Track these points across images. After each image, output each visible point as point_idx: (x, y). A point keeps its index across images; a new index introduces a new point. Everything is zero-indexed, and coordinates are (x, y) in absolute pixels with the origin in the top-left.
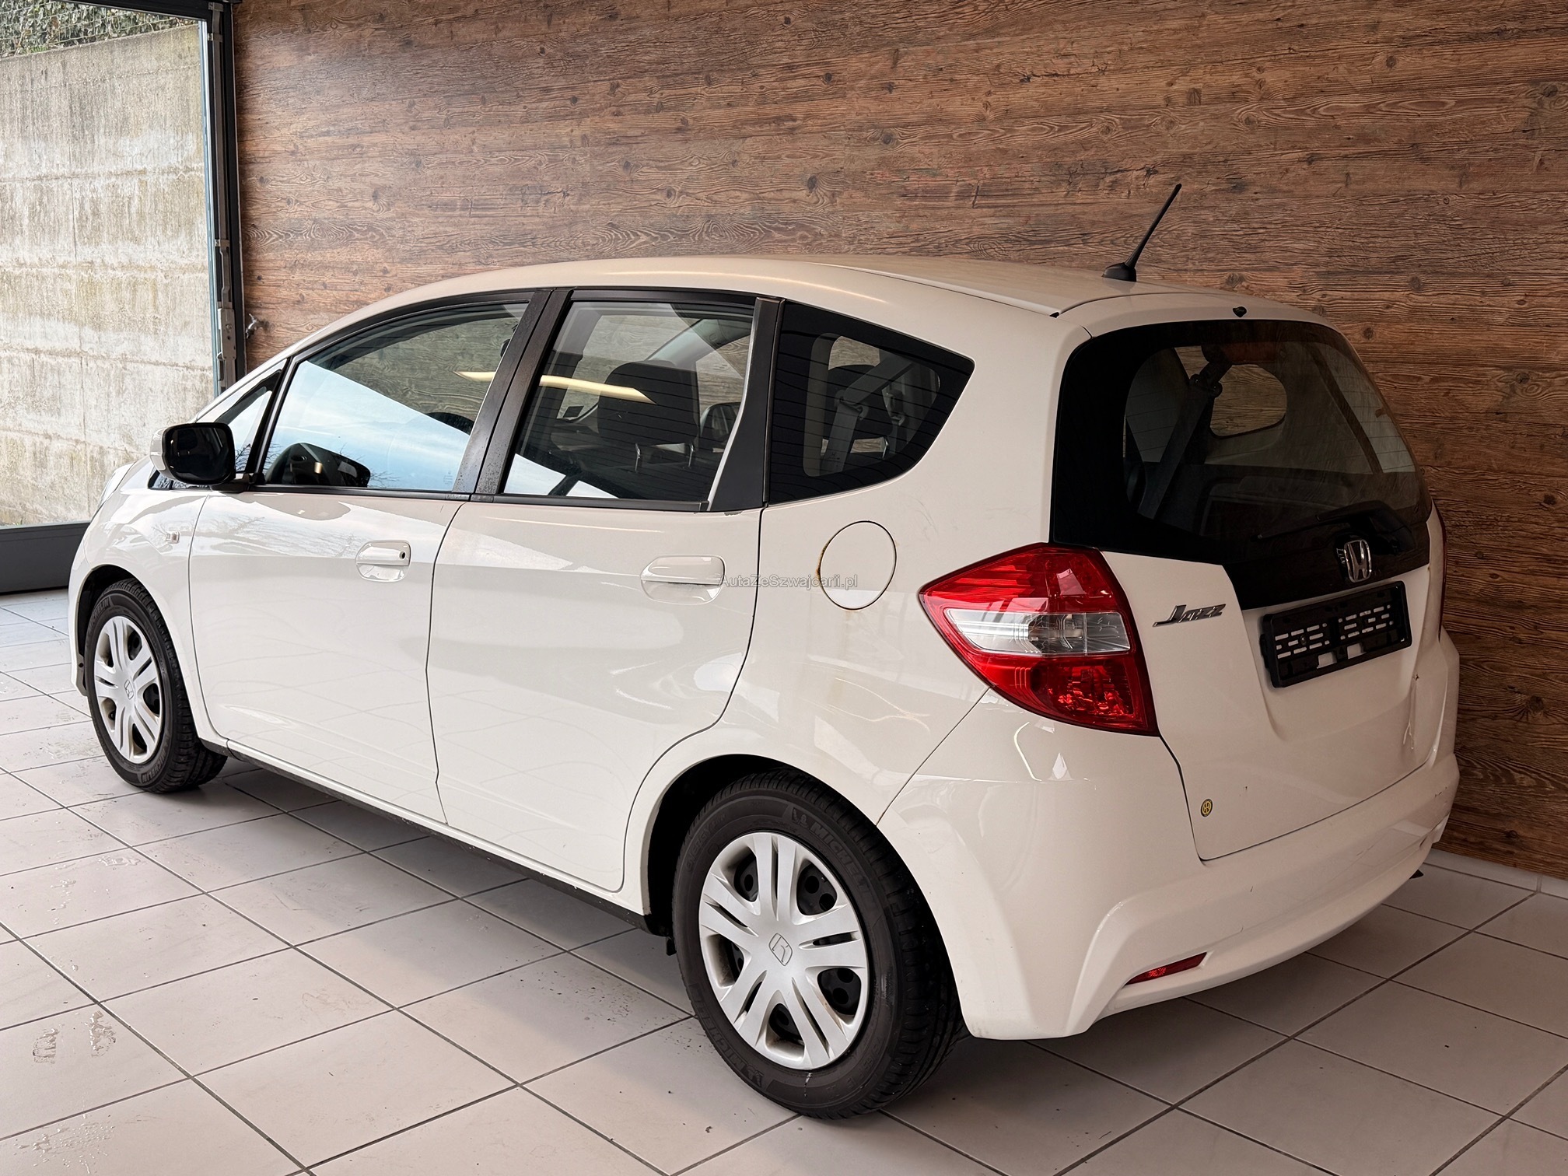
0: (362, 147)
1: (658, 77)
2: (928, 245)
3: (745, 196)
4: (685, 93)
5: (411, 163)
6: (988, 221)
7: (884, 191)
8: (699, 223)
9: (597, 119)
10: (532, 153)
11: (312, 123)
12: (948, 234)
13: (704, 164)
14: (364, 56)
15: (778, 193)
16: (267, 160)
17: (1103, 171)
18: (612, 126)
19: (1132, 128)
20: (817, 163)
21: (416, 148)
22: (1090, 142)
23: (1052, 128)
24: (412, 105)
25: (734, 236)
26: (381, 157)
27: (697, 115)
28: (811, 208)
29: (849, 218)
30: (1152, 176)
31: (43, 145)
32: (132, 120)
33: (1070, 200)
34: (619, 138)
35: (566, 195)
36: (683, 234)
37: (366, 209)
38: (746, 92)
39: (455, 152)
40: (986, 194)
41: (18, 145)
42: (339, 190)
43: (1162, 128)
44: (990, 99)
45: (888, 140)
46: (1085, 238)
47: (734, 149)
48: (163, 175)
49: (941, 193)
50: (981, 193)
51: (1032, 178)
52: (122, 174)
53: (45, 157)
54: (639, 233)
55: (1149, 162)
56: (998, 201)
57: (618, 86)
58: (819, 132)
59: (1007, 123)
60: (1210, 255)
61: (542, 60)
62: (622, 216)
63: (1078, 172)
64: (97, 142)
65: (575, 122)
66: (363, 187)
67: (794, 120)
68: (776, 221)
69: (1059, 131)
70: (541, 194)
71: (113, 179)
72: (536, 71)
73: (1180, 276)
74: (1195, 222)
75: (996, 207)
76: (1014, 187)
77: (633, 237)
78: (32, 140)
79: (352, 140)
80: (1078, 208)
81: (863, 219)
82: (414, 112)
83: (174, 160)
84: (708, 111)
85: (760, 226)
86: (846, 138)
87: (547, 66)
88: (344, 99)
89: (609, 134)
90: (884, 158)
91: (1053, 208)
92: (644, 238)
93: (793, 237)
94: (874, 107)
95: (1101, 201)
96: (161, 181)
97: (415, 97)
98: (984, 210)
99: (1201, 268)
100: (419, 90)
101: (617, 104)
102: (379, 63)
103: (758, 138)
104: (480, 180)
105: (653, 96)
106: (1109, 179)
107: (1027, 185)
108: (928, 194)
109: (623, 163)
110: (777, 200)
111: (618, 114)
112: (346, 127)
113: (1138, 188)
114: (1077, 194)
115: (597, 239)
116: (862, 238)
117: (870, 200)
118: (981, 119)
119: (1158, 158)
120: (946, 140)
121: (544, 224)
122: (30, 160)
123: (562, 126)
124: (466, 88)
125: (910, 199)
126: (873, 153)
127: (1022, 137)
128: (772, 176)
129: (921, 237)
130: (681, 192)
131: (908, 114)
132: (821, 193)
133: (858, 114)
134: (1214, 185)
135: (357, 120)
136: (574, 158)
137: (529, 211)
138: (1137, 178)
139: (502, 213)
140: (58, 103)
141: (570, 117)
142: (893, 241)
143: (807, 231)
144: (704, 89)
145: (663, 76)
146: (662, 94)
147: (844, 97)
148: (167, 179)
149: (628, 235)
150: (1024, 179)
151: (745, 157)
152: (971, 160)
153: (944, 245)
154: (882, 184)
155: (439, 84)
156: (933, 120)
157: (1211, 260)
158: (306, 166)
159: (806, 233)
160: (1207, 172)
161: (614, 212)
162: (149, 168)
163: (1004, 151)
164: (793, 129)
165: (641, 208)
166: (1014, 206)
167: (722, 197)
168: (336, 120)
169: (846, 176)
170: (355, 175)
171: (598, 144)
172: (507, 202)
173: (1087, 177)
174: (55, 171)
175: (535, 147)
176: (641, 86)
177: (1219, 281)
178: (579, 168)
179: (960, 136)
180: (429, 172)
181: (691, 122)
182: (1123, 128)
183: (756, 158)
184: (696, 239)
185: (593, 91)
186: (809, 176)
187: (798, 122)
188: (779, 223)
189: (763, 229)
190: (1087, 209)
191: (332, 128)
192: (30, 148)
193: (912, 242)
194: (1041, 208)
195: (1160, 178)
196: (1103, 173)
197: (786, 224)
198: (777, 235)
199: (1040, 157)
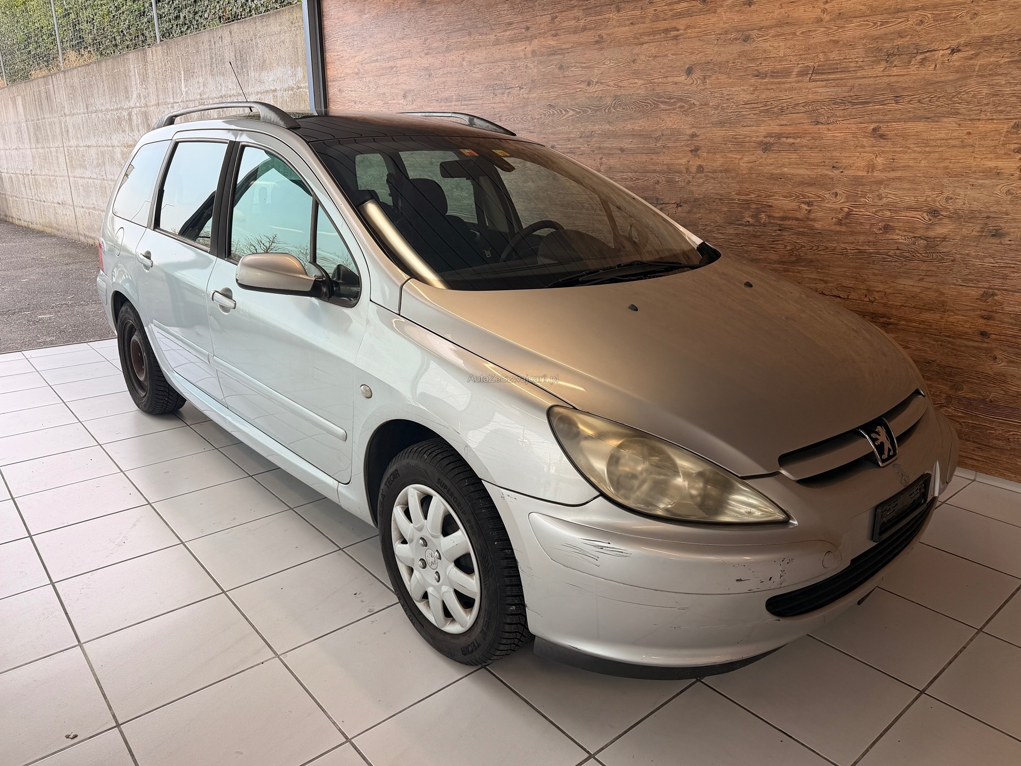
0: (397, 68)
1: (583, 10)
2: (774, 108)
3: (641, 82)
4: (601, 18)
5: (426, 75)
6: (820, 90)
7: (742, 74)
8: (609, 101)
9: (542, 39)
10: (500, 64)
11: (367, 55)
12: (789, 100)
13: (613, 63)
14: (397, 12)
15: (665, 79)
16: (343, 79)
17: (915, 51)
18: (552, 43)
19: (940, 20)
20: (693, 58)
21: (428, 65)
22: (906, 32)
23: (875, 24)
24: (426, 40)
25: (632, 108)
26: (408, 72)
27: (610, 32)
28: (688, 87)
29: (715, 93)
30: (955, 53)
31: (222, 78)
32: (268, 62)
33: (886, 73)
34: (557, 50)
35: (521, 88)
36: (598, 109)
37: (399, 104)
38: (644, 14)
39: (453, 66)
40: (820, 72)
41: (210, 79)
42: (384, 94)
43: (967, 19)
44: (826, 6)
45: (746, 39)
46: (897, 99)
47: (634, 52)
48: (285, 91)
49: (786, 73)
50: (815, 71)
51: (857, 60)
52: (264, 92)
53: (224, 85)
54: (568, 110)
55: (954, 44)
56: (829, 76)
57: (556, 17)
58: (695, 37)
59: (838, 22)
60: (1000, 108)
61: (507, 5)
62: (557, 99)
63: (895, 53)
64: (250, 75)
65: (527, 43)
66: (397, 91)
67: (678, 30)
69: (881, 25)
70: (505, 89)
71: (259, 95)
72: (502, 12)
73: (974, 124)
74: (990, 85)
75: (827, 80)
76: (843, 66)
77: (564, 113)
78: (216, 76)
79: (391, 64)
80: (893, 79)
81: (725, 93)
82: (427, 44)
83: (291, 83)
84: (617, 29)
85: (651, 101)
86: (715, 40)
87: (511, 8)
88: (386, 39)
89: (550, 48)
90: (744, 51)
91: (872, 79)
92: (571, 113)
93: (674, 107)
94: (736, 18)
95: (912, 72)
96: (284, 95)
97: (428, 35)
98: (818, 83)
99: (991, 118)
100: (431, 30)
101: (555, 29)
102: (406, 16)
103: (651, 44)
104: (467, 82)
105: (580, 22)
106: (920, 57)
107: (853, 64)
108: (774, 74)
109: (558, 66)
110: (663, 83)
111: (556, 35)
112: (387, 56)
113: (943, 63)
114: (893, 69)
115: (541, 115)
116: (725, 105)
117: (731, 80)
118: (819, 20)
119: (962, 41)
120: (791, 37)
121: (508, 107)
122: (216, 87)
123: (519, 45)
124: (459, 26)
125: (763, 78)
126: (736, 48)
127: (852, 30)
128: (661, 68)
129: (769, 103)
130: (597, 82)
131: (763, 21)
132: (696, 77)
133: (725, 23)
134: (1007, 57)
135: (393, 52)
136: (527, 65)
137: (497, 99)
138: (942, 56)
139: (480, 102)
140: (229, 55)
141: (524, 40)
142: (747, 106)
143: (684, 103)
144: (614, 15)
145: (587, 9)
146: (585, 20)
147: (715, 12)
148: (288, 94)
149: (561, 111)
150: (850, 60)
151: (642, 57)
152: (809, 49)
153: (786, 108)
154: (741, 69)
155: (443, 26)
156: (780, 24)
157: (1001, 112)
158: (365, 80)
159: (684, 104)
160: (1002, 49)
162: (278, 88)
163: (836, 42)
164: (677, 36)
165: (570, 94)
166: (842, 79)
167: (626, 83)
168: (381, 53)
169: (714, 65)
170: (393, 84)
171: (542, 55)
172: (484, 95)
173: (902, 57)
174: (229, 92)
175: (502, 60)
176: (571, 16)
177: (1006, 126)
178: (530, 71)
179: (803, 33)
180: (436, 80)
181: (605, 37)
182: (934, 20)
183: (650, 57)
184: (607, 111)
185: (540, 22)
186: (687, 66)
187: (681, 32)
188: (665, 98)
189: (653, 103)
190: (901, 79)
191: (379, 57)
192: (216, 80)
193: (761, 107)
194: (863, 80)
195: (961, 55)
196: (914, 53)
197: (670, 98)
198: (663, 106)
199: (864, 45)
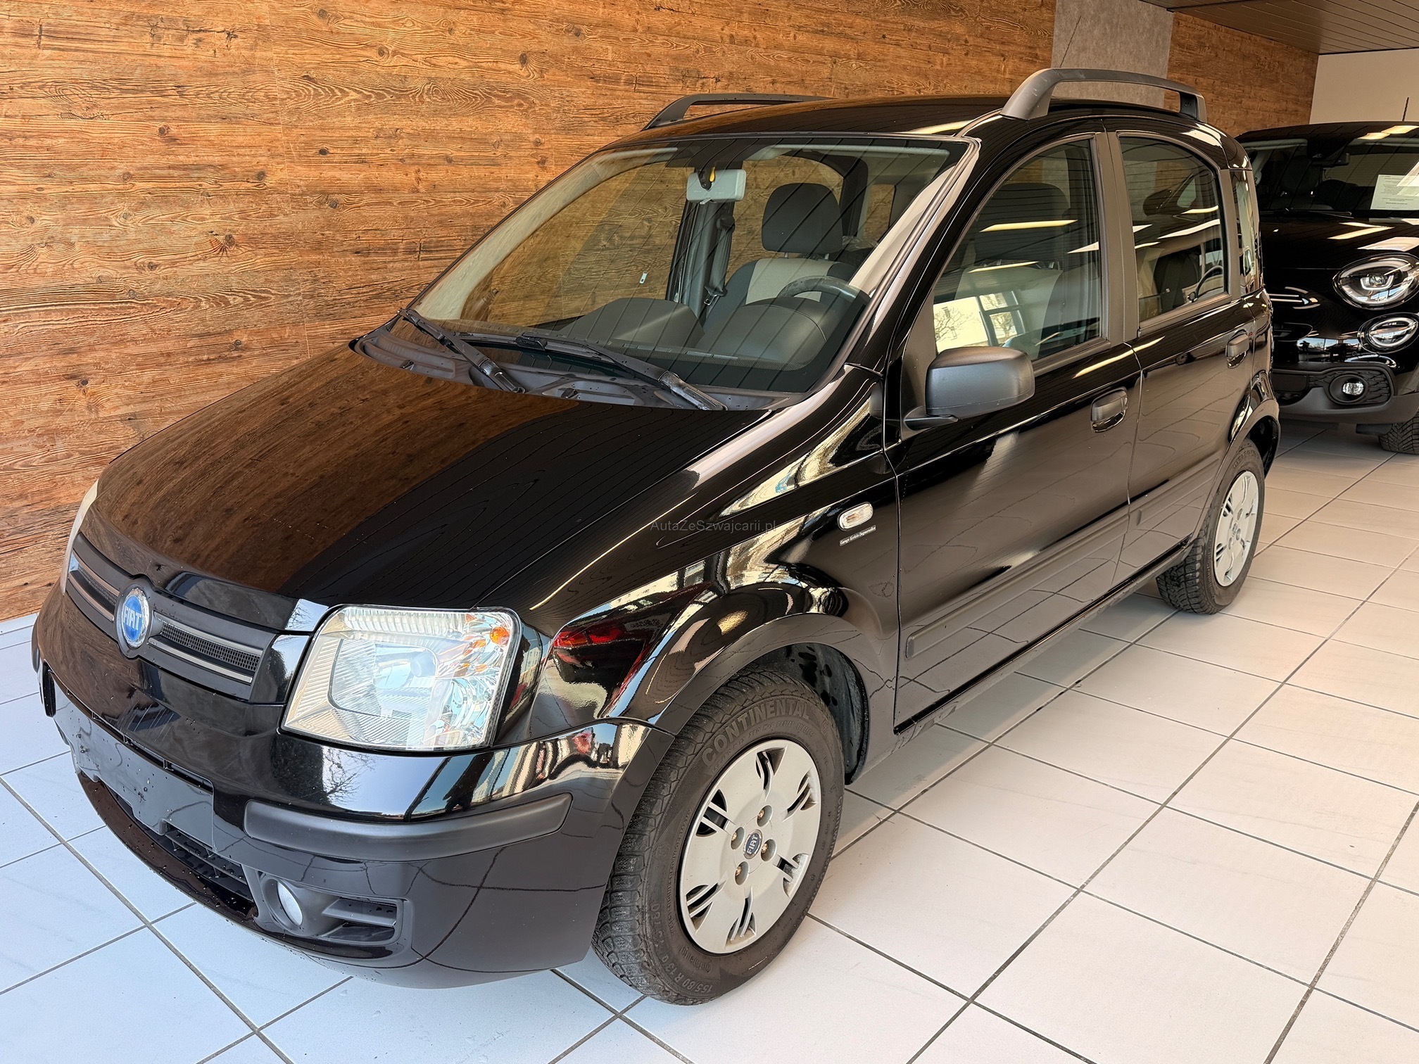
68: (495, 89)
161: (309, 63)
